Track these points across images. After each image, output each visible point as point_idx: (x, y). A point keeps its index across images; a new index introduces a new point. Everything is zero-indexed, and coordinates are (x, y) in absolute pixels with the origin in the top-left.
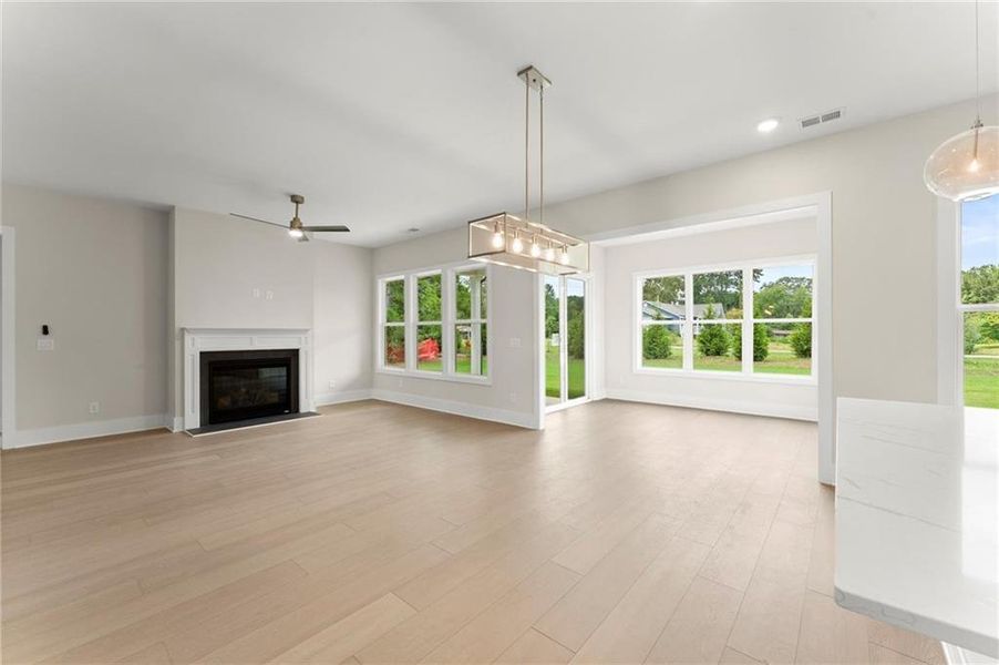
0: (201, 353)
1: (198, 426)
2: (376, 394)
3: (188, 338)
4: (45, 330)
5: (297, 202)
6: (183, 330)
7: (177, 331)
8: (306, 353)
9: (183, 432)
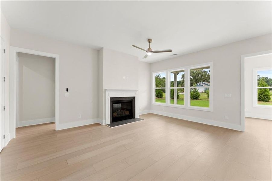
0: (110, 98)
1: (109, 123)
2: (151, 112)
3: (107, 92)
4: (67, 90)
5: (150, 42)
6: (105, 90)
7: (104, 90)
8: (137, 98)
9: (106, 125)
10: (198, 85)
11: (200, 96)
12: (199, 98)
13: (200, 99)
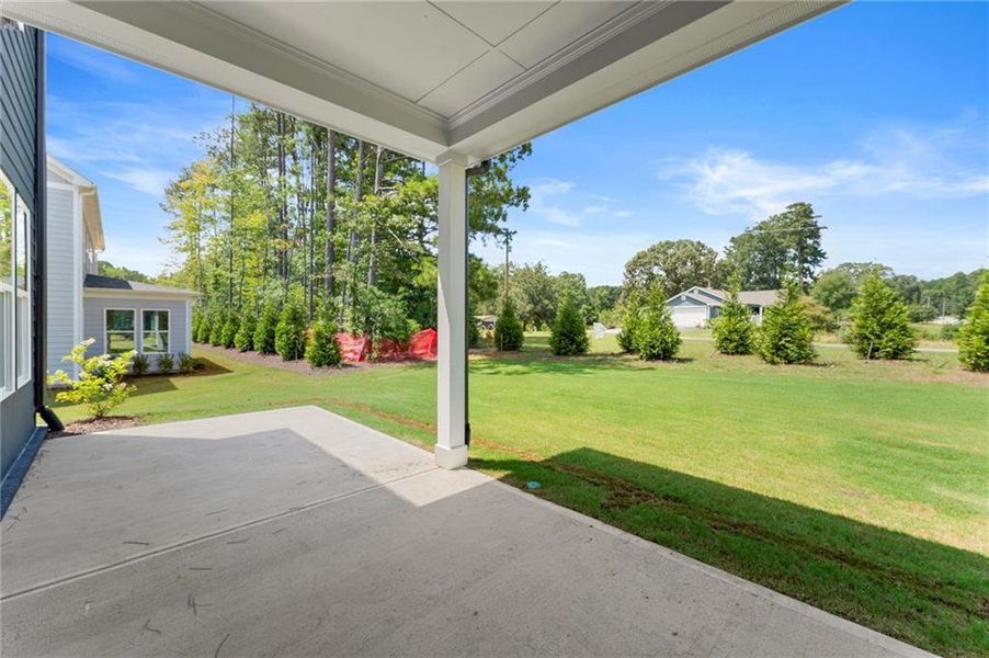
10: (684, 298)
11: (678, 342)
12: (678, 355)
13: (681, 360)
